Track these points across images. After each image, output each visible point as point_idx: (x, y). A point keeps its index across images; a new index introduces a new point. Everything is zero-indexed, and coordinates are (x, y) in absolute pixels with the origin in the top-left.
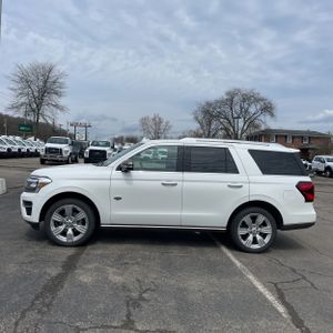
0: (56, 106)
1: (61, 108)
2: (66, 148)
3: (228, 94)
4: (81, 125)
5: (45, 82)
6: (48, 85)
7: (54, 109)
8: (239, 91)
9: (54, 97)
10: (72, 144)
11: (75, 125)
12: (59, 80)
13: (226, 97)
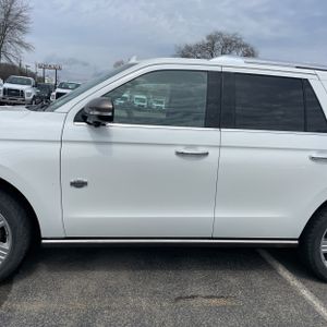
0: (20, 43)
1: (27, 47)
2: (29, 90)
3: (209, 37)
4: (50, 67)
5: (7, 15)
6: (10, 19)
7: (19, 47)
8: (221, 34)
9: (18, 32)
10: (36, 86)
11: (44, 67)
12: (24, 13)
13: (206, 42)
